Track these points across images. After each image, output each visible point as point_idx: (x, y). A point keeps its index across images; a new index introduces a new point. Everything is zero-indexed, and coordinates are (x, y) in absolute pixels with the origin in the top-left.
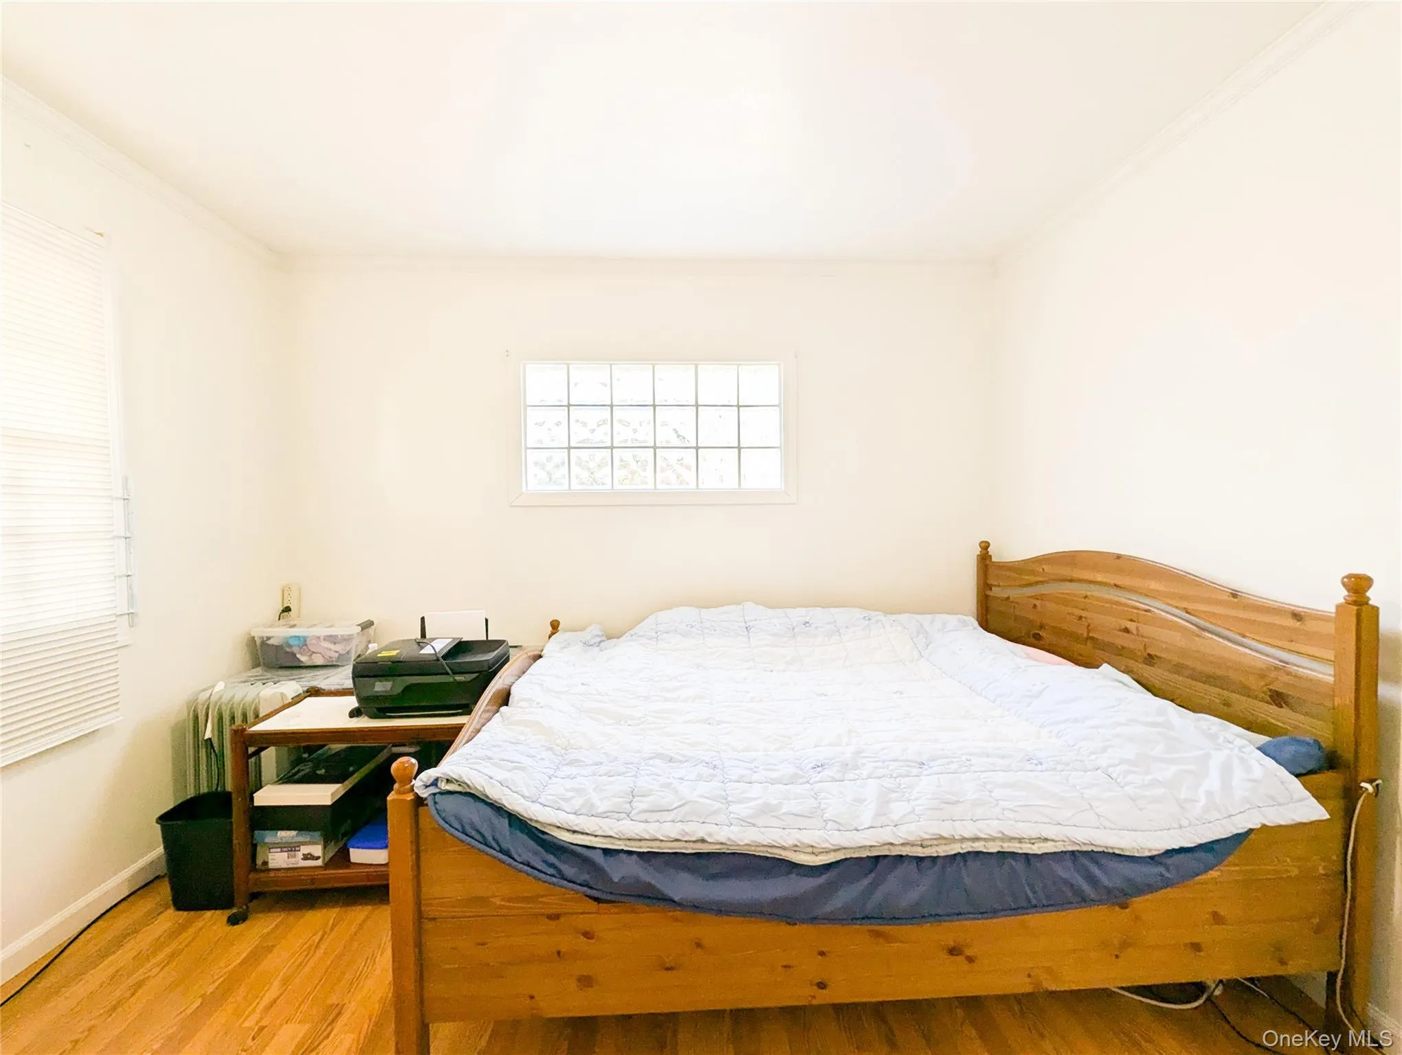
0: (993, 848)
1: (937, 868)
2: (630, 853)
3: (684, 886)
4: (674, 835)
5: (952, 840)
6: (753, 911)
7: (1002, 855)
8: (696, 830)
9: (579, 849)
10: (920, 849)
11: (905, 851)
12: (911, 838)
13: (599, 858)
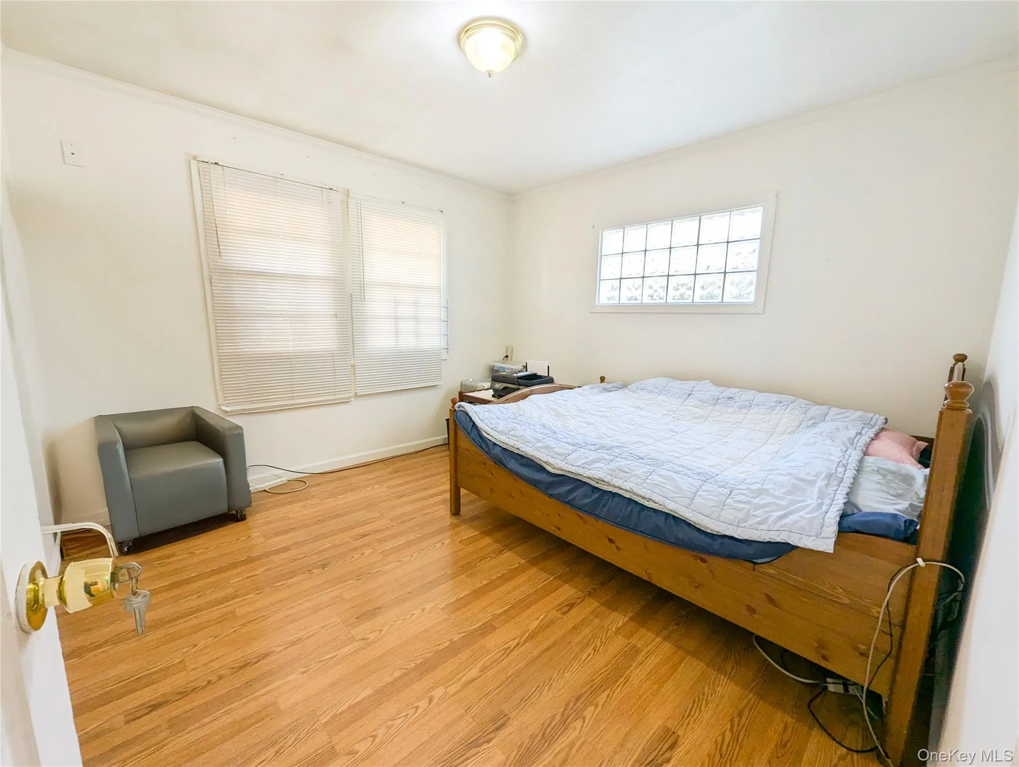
0: (628, 495)
1: (600, 493)
2: (501, 447)
3: (512, 464)
4: (512, 444)
5: (609, 484)
6: (528, 481)
7: (630, 500)
8: (518, 445)
9: (486, 440)
10: (595, 483)
11: (588, 481)
12: (590, 476)
13: (491, 445)
